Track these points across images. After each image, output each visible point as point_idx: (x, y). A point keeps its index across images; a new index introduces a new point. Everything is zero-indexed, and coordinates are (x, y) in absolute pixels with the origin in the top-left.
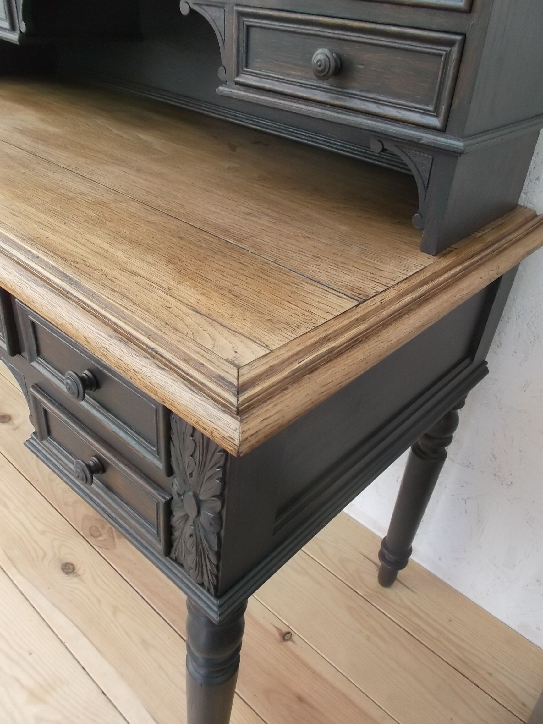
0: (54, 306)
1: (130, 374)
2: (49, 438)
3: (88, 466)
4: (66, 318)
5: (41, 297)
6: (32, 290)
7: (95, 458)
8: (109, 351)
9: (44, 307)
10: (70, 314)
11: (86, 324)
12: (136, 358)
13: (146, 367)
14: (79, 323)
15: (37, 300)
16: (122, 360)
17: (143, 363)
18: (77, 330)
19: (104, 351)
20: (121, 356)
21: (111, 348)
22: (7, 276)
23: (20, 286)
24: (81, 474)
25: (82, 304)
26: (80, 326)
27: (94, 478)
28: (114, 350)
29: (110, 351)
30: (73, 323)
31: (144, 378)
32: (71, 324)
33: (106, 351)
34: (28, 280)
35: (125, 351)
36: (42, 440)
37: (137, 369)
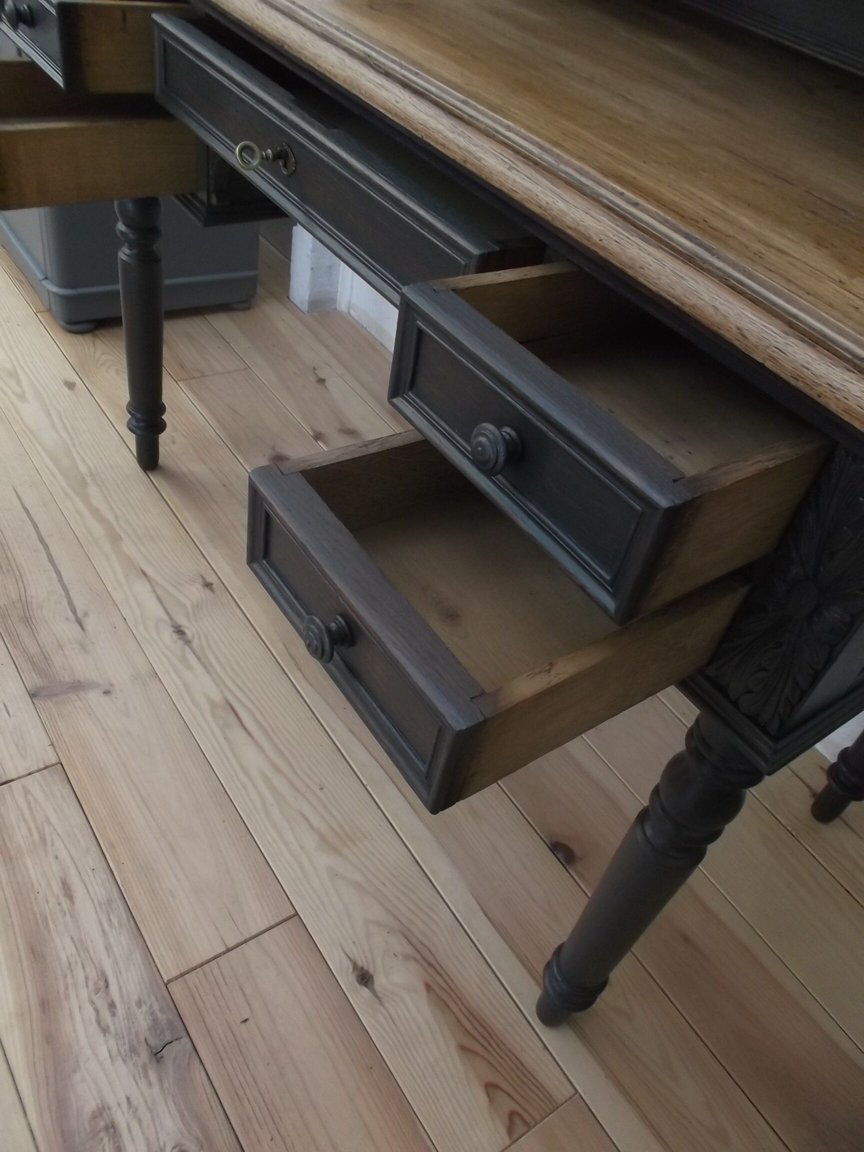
0: (682, 277)
1: (820, 389)
2: (264, 562)
3: (329, 630)
4: (706, 297)
5: (656, 261)
6: (640, 250)
7: (340, 619)
8: (785, 354)
9: (663, 277)
10: (713, 293)
11: (743, 311)
12: (833, 368)
13: (852, 383)
14: (730, 308)
15: (650, 265)
16: (808, 369)
17: (847, 378)
18: (725, 317)
19: (774, 352)
20: (808, 363)
21: (789, 350)
22: (593, 224)
23: (618, 242)
24: (315, 641)
25: (732, 281)
26: (731, 313)
27: (335, 654)
28: (795, 353)
29: (787, 353)
30: (719, 306)
31: (849, 399)
32: (714, 306)
33: (779, 352)
34: (633, 235)
35: (815, 357)
36: (252, 562)
37: (835, 384)
